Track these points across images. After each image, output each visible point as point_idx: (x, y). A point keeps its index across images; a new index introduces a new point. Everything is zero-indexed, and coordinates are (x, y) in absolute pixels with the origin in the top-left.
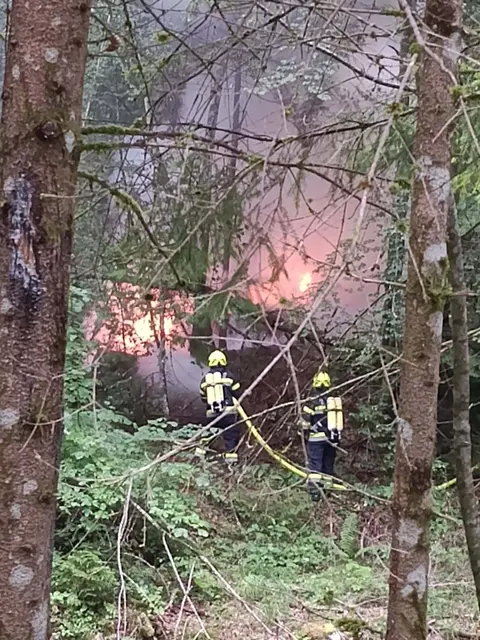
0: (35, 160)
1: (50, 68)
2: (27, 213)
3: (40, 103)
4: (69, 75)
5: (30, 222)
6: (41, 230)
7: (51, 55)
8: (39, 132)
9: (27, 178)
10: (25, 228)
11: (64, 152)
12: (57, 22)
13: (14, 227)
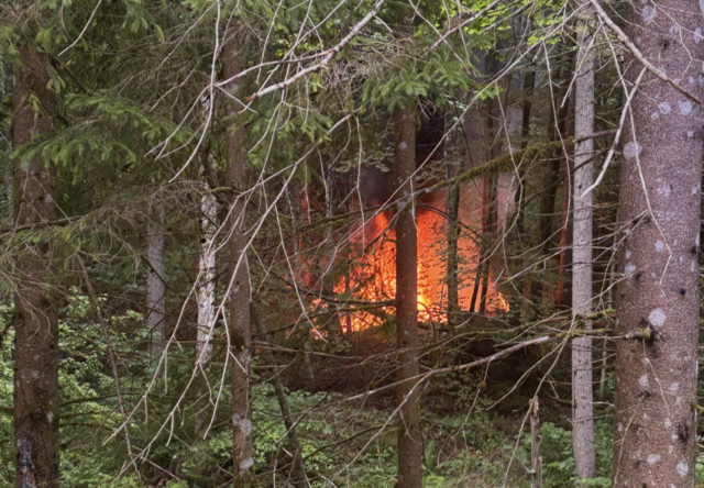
0: (31, 430)
1: (35, 382)
2: (29, 457)
3: (31, 400)
4: (47, 382)
5: (31, 461)
6: (38, 467)
7: (35, 374)
8: (31, 415)
9: (28, 439)
10: (29, 466)
11: (47, 423)
12: (36, 357)
13: (23, 465)
